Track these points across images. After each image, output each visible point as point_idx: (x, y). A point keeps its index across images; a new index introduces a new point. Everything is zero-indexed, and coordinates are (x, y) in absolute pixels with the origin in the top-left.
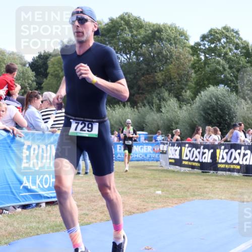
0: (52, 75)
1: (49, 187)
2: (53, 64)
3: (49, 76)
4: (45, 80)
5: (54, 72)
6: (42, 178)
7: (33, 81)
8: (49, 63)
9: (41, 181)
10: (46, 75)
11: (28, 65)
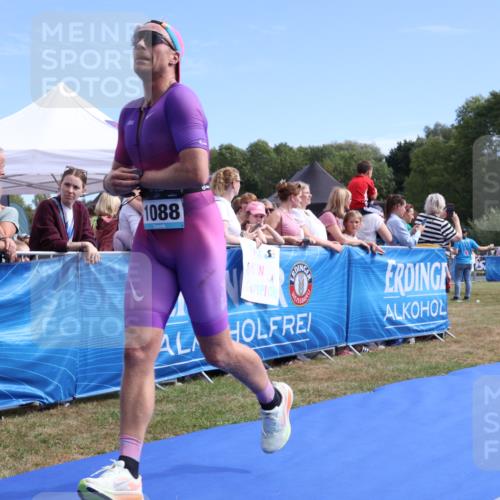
0: (415, 171)
1: (419, 317)
2: (417, 157)
3: (412, 173)
4: (406, 178)
5: (418, 167)
6: (410, 307)
7: (390, 180)
8: (412, 156)
9: (409, 310)
10: (407, 172)
11: (384, 160)
